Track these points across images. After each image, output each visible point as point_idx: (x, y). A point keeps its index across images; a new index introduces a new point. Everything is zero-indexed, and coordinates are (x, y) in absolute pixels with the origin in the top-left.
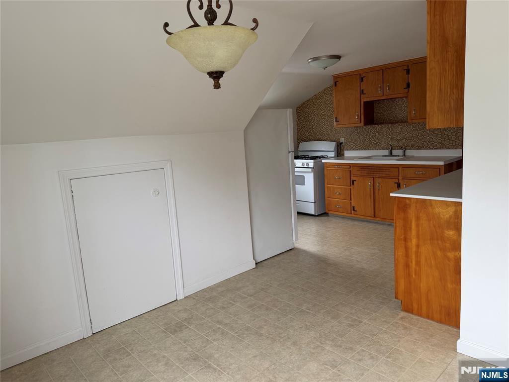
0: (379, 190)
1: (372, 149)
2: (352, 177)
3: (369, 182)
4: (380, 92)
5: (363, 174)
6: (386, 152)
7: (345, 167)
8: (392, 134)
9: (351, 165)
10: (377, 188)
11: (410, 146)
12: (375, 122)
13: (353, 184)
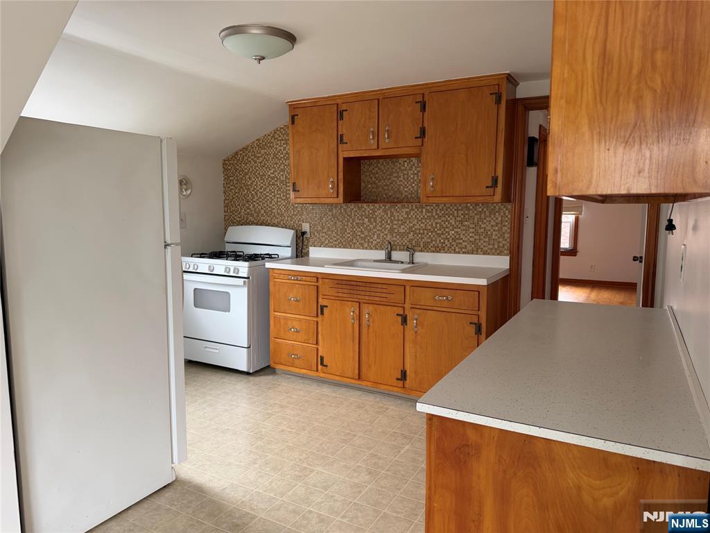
0: (368, 326)
1: (358, 248)
2: (320, 300)
3: (350, 311)
4: (373, 143)
5: (341, 295)
6: (381, 255)
7: (308, 279)
8: (392, 222)
9: (319, 276)
10: (364, 322)
11: (422, 245)
12: (362, 198)
13: (322, 313)
